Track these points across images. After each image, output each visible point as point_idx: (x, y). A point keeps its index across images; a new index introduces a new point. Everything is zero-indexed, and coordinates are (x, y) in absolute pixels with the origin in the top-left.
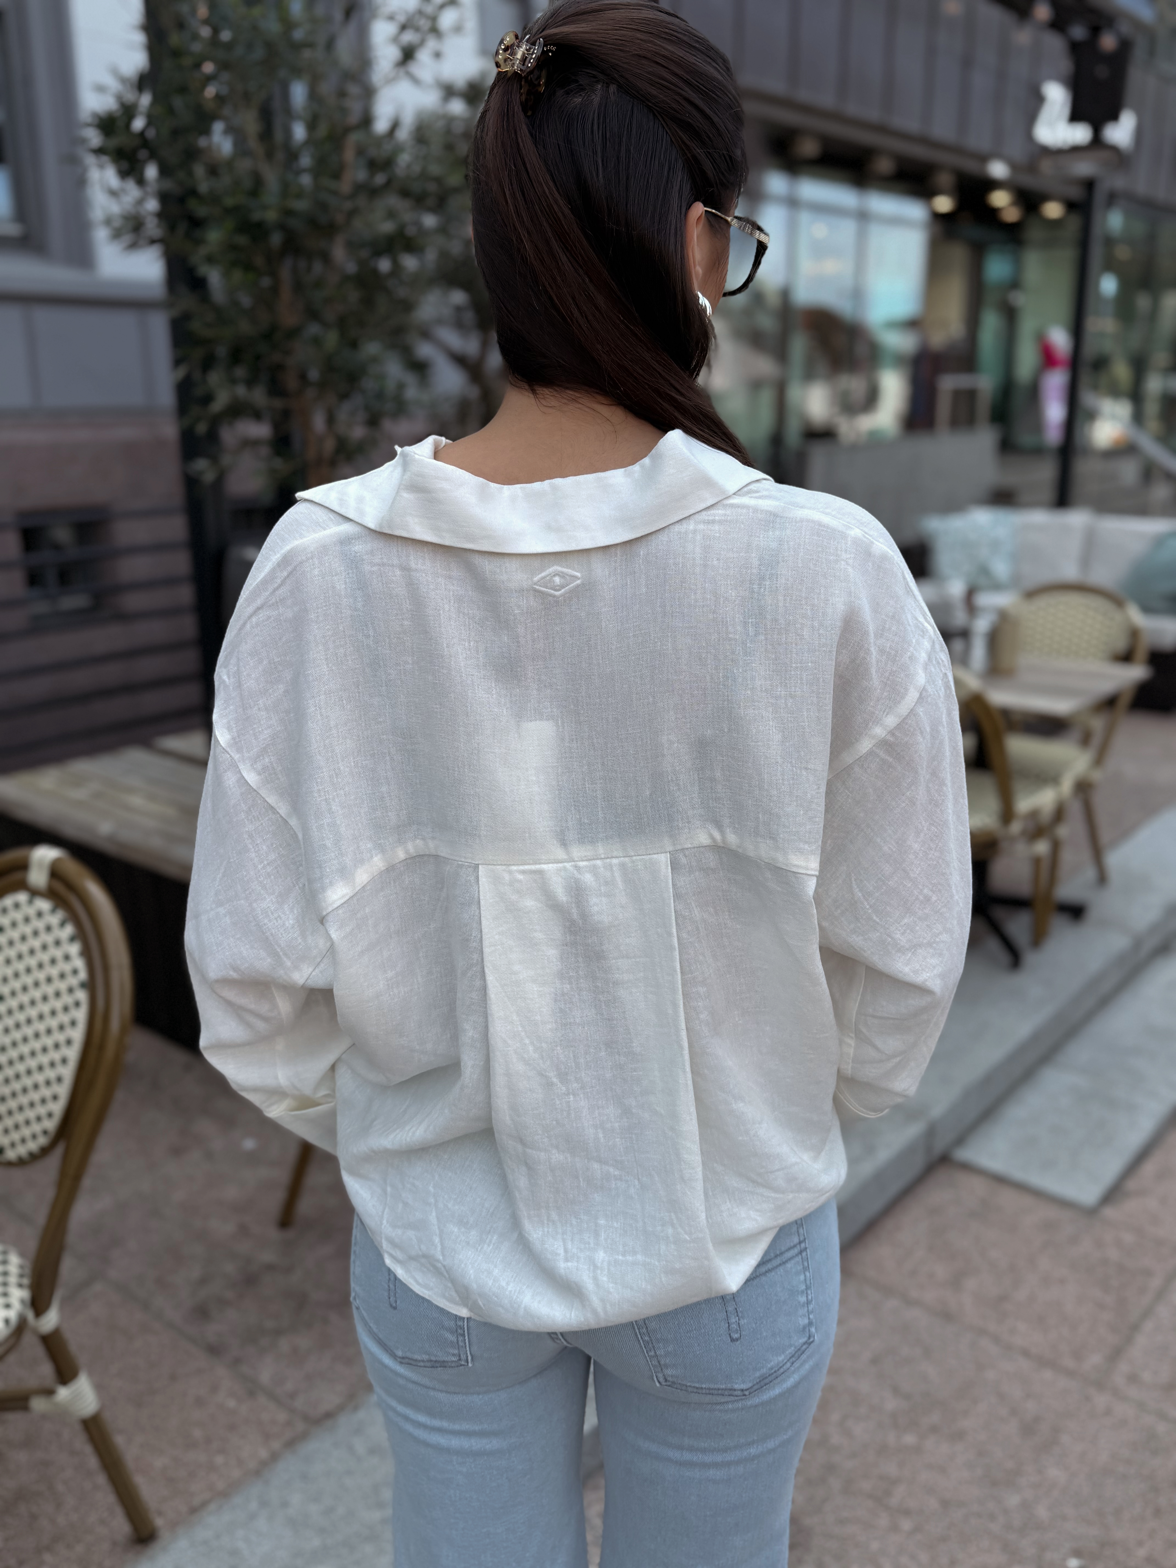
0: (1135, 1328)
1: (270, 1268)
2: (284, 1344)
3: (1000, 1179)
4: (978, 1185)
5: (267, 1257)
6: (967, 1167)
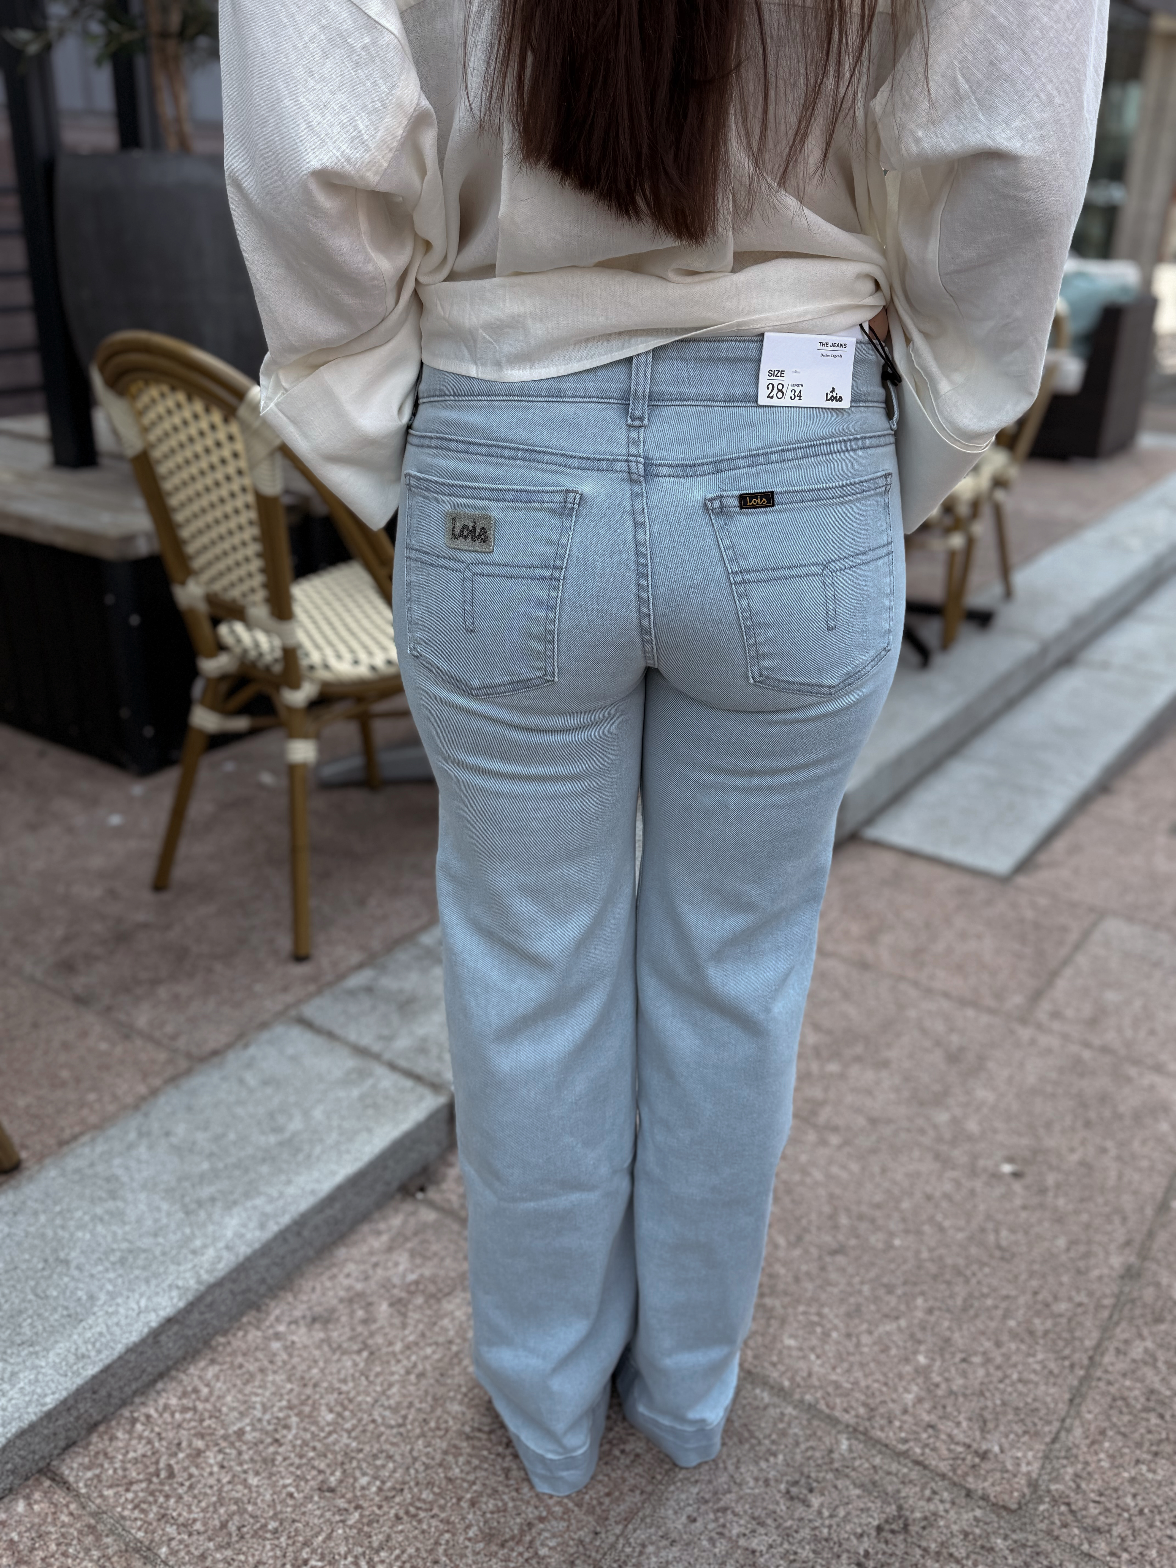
0: (1054, 974)
1: (145, 926)
2: (163, 992)
3: (911, 854)
4: (889, 860)
5: (141, 917)
6: (878, 844)
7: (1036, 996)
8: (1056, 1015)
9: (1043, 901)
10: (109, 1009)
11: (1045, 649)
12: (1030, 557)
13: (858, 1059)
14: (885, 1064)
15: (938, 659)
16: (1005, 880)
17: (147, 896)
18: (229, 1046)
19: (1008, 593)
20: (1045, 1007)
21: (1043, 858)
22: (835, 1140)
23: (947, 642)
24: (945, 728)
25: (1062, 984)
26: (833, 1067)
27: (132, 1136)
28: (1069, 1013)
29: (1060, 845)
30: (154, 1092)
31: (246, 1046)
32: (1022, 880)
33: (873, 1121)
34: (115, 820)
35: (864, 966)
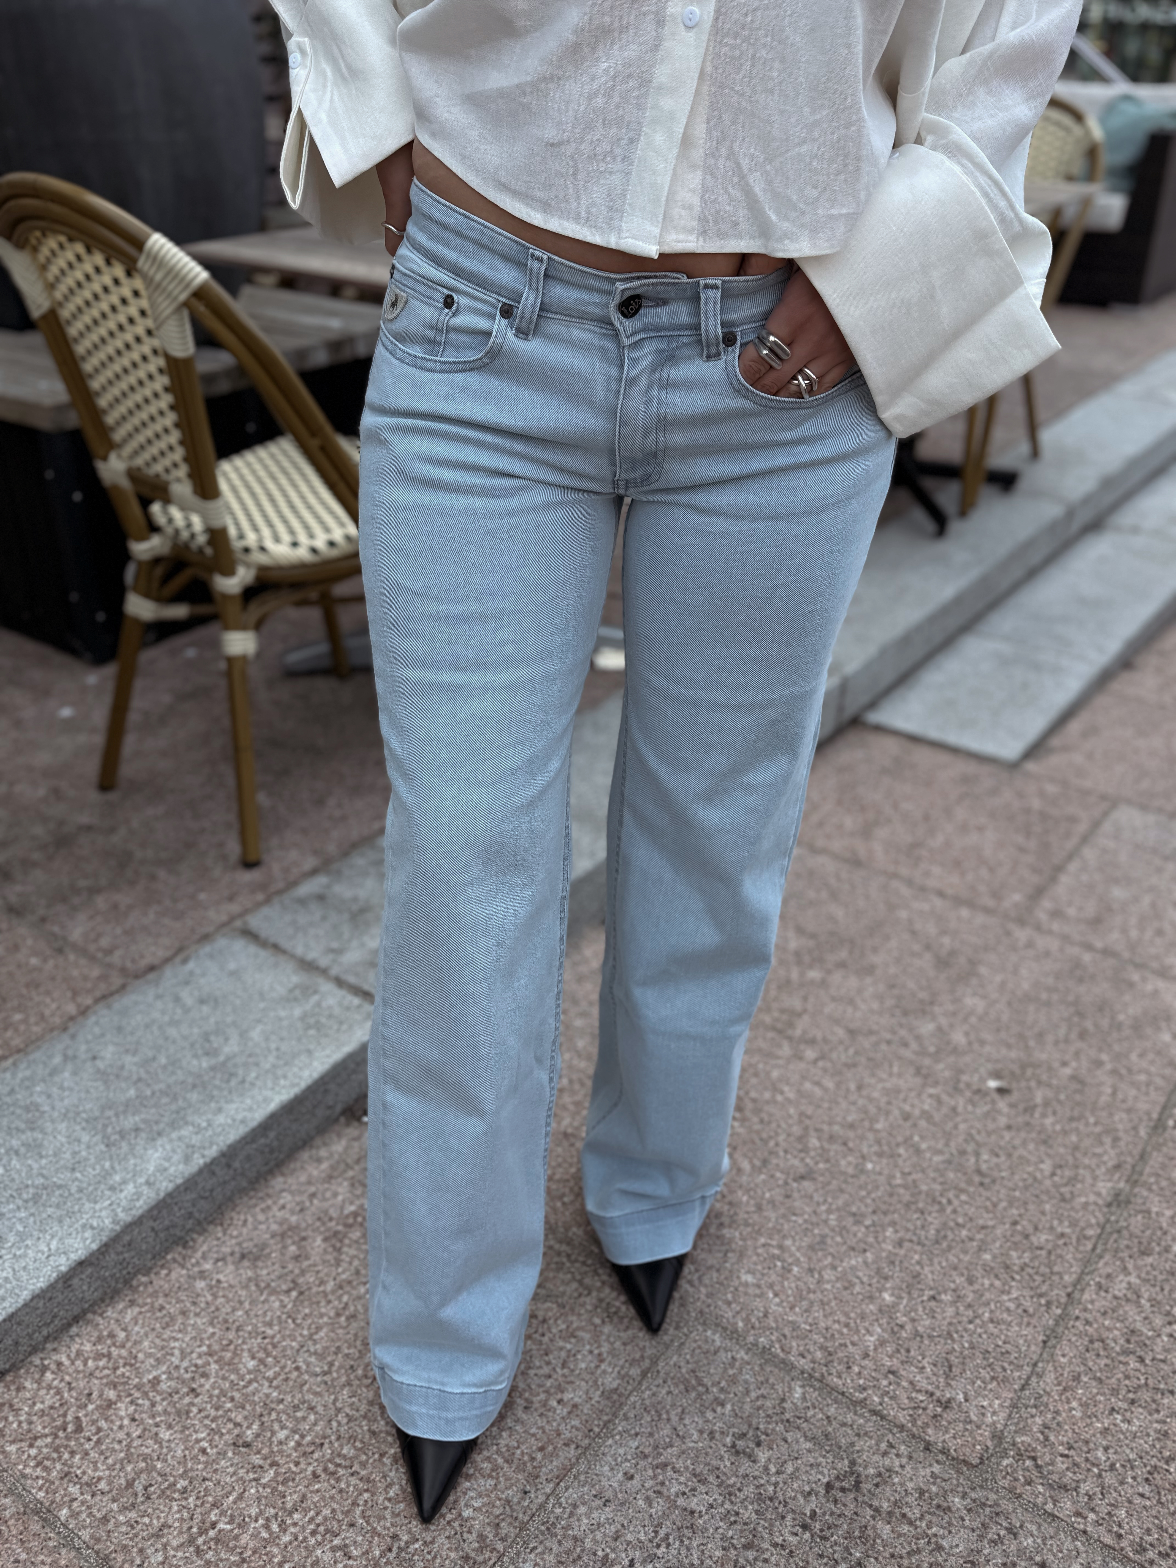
0: (1059, 869)
1: (89, 828)
2: (101, 902)
3: (915, 739)
4: (891, 745)
5: (84, 819)
6: (880, 729)
7: (1038, 893)
8: (1057, 914)
9: (1051, 789)
10: (43, 920)
11: (1070, 514)
12: (1060, 413)
13: (842, 965)
14: (870, 970)
15: (955, 526)
16: (1013, 766)
17: (94, 796)
18: (167, 960)
19: (1035, 453)
20: (1047, 904)
21: (1055, 742)
22: (810, 1054)
23: (965, 509)
24: (958, 601)
25: (1065, 880)
26: (814, 974)
27: (57, 1060)
28: (1071, 912)
29: (1075, 727)
30: (84, 1012)
31: (185, 961)
32: (1031, 766)
33: (852, 1033)
34: (66, 712)
35: (856, 862)
